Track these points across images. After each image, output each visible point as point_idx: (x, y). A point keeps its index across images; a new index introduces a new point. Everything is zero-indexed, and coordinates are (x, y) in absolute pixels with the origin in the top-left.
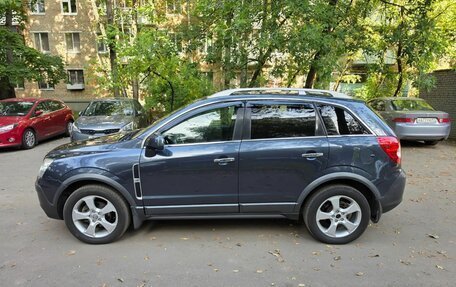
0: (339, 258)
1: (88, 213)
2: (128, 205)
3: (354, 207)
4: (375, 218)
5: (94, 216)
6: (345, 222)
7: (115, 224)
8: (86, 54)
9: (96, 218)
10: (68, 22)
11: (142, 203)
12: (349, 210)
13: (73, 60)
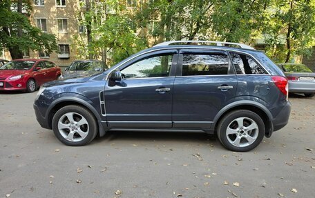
0: (241, 160)
1: (69, 125)
2: (96, 120)
3: (254, 125)
4: (268, 134)
5: (73, 126)
6: (247, 136)
7: (87, 133)
8: (71, 34)
9: (74, 128)
10: (59, 12)
11: (106, 118)
12: (250, 128)
13: (62, 38)
